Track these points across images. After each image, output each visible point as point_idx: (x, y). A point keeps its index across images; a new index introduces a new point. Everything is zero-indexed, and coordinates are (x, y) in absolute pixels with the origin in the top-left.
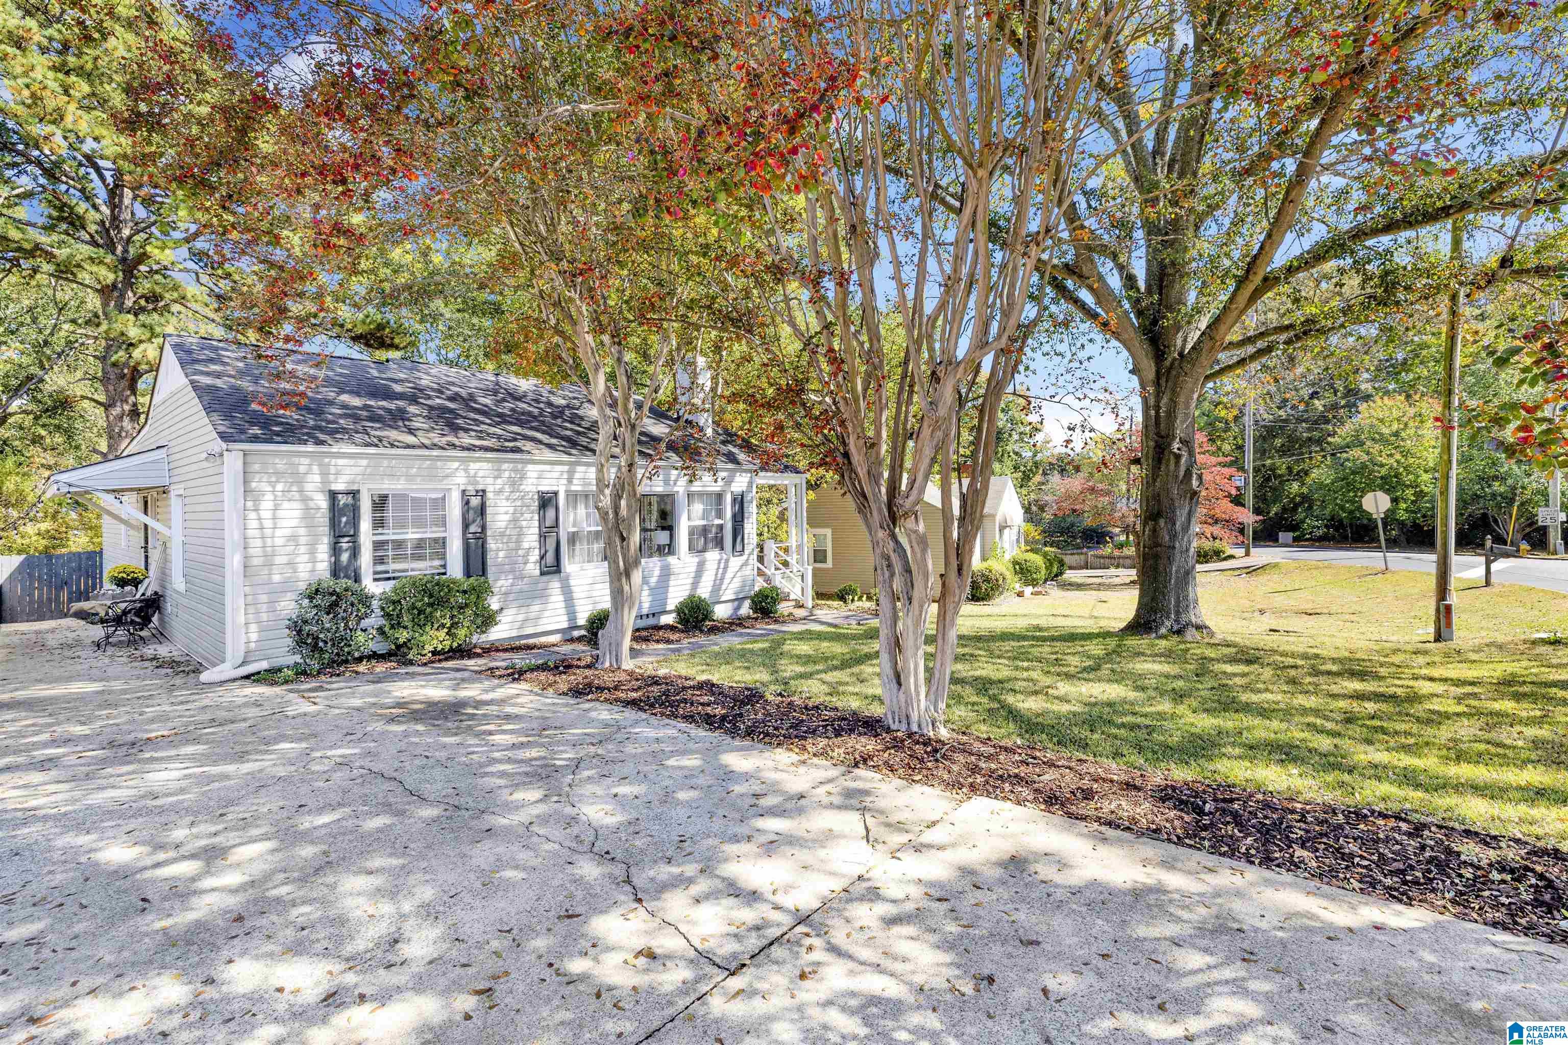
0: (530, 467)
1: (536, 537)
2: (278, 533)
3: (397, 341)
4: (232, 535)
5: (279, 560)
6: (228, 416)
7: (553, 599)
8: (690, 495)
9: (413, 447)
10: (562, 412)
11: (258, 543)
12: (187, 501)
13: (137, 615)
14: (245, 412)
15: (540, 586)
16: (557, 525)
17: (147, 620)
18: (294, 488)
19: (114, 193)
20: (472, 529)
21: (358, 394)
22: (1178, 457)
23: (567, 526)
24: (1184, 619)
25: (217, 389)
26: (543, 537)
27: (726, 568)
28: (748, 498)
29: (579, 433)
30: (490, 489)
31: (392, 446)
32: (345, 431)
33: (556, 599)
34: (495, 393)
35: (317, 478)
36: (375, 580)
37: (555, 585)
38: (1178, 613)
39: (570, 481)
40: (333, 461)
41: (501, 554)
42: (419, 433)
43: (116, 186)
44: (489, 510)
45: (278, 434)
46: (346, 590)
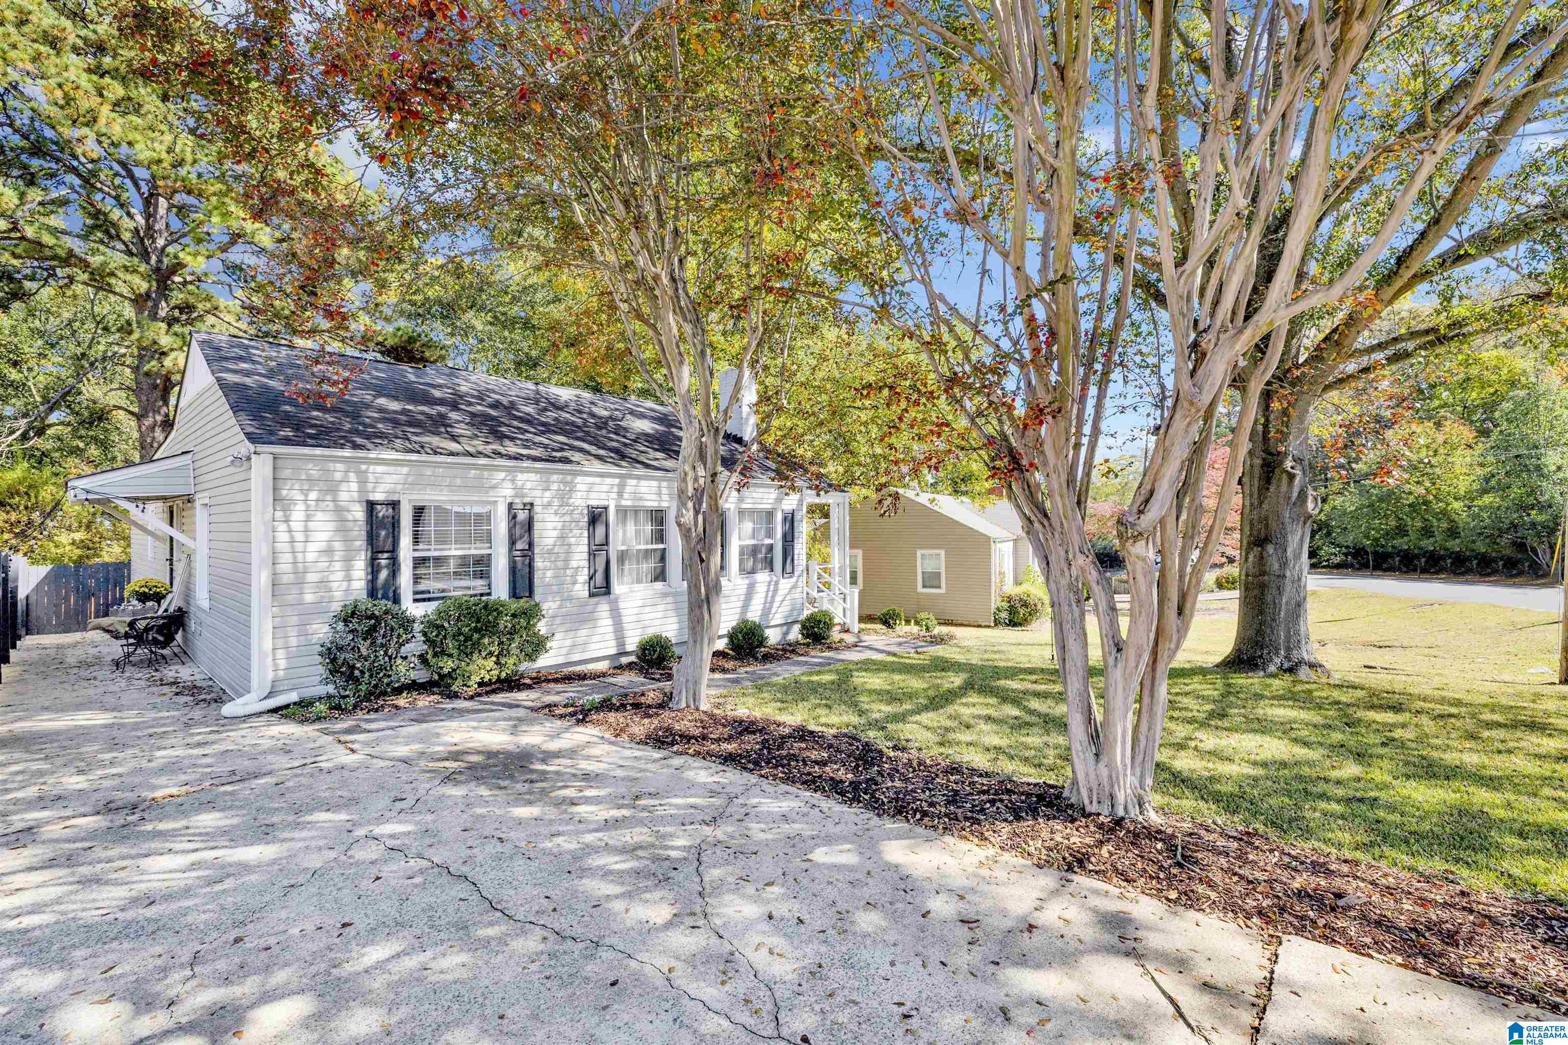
0: (579, 479)
1: (586, 556)
2: (312, 547)
3: (427, 354)
4: (259, 551)
5: (311, 577)
6: (256, 417)
7: (601, 623)
8: (741, 513)
9: (458, 454)
10: (606, 423)
11: (288, 557)
12: (214, 510)
13: (158, 632)
14: (276, 412)
15: (589, 608)
16: (607, 543)
17: (170, 639)
18: (329, 498)
19: (149, 202)
20: (520, 545)
21: (396, 398)
22: (1292, 477)
23: (616, 545)
24: (1295, 656)
25: (246, 387)
26: (592, 555)
27: (776, 591)
28: (797, 517)
29: (625, 445)
30: (537, 502)
31: (436, 453)
32: (382, 435)
33: (605, 623)
34: (537, 402)
35: (354, 486)
36: (416, 600)
37: (603, 607)
38: (1288, 649)
39: (620, 494)
40: (372, 468)
41: (549, 574)
42: (461, 440)
43: (151, 195)
44: (537, 526)
45: (311, 436)
46: (387, 612)
